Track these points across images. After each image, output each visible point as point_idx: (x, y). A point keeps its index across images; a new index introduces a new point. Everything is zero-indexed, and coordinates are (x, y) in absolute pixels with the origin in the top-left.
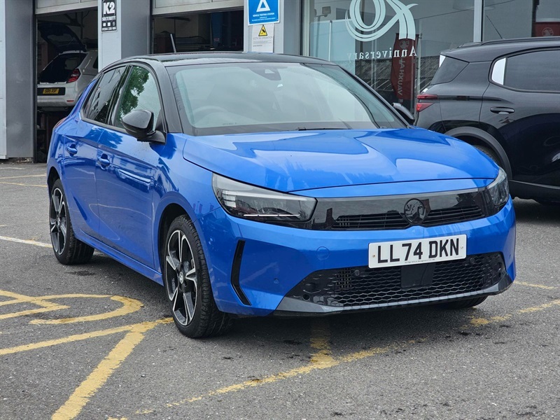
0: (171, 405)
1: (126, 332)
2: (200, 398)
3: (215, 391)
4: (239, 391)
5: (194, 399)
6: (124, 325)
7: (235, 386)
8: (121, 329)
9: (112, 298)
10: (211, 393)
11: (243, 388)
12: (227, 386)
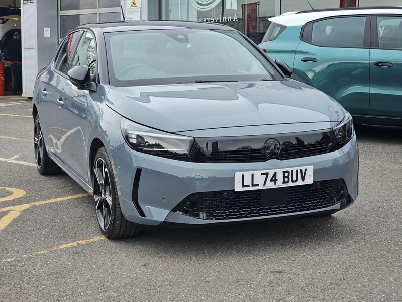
0: (26, 256)
1: (9, 211)
2: (46, 251)
3: (57, 247)
4: (73, 247)
5: (42, 252)
6: (9, 206)
7: (71, 244)
8: (6, 209)
9: (6, 189)
10: (55, 248)
11: (76, 245)
12: (66, 244)
